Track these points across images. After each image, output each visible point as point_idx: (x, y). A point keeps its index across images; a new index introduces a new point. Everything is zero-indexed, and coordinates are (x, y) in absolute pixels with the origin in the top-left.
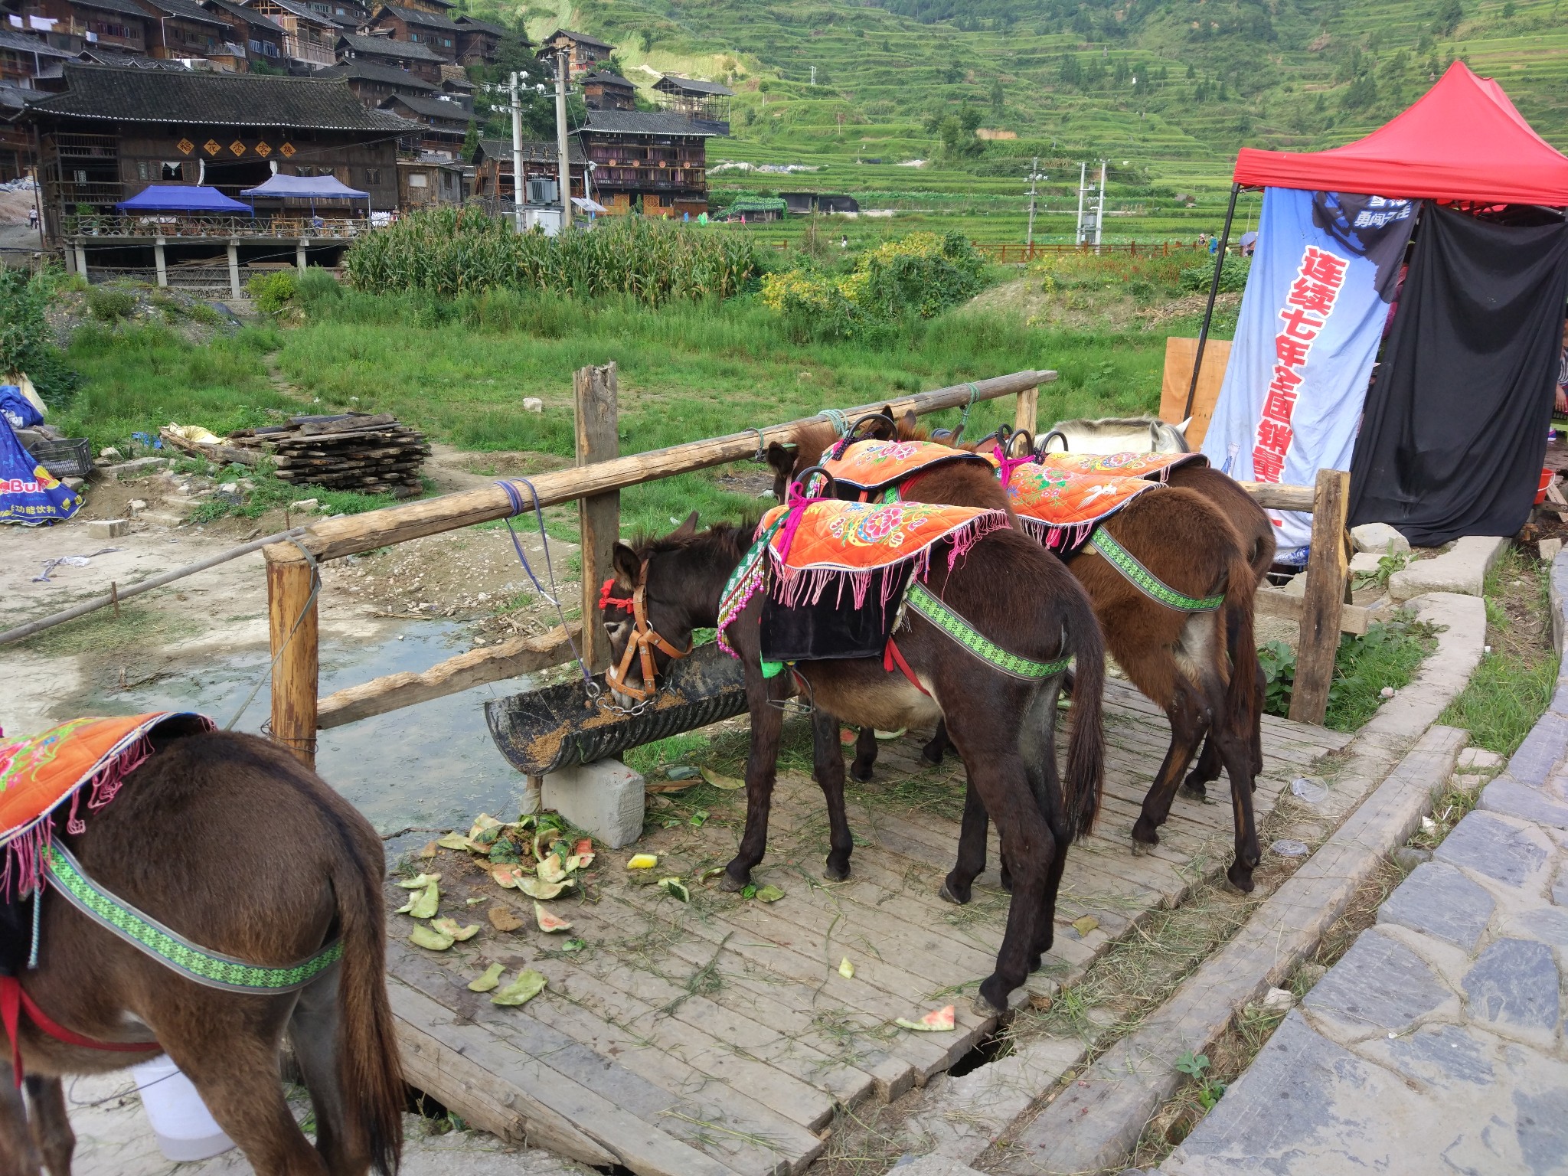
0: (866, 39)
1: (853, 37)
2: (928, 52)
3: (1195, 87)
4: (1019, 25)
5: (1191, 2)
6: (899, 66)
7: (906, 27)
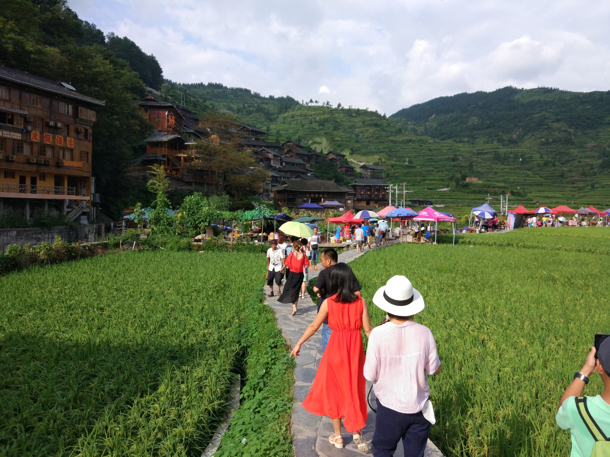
0: (423, 147)
1: (418, 147)
2: (445, 151)
3: (543, 162)
4: (477, 140)
5: (541, 132)
6: (435, 156)
7: (436, 143)
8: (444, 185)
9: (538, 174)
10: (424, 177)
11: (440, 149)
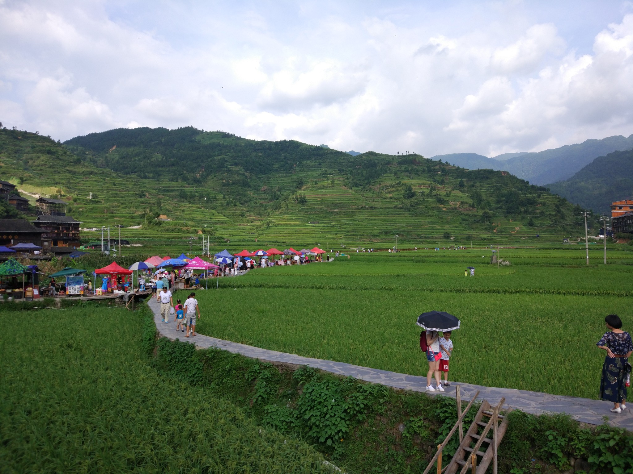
2: (130, 186)
3: (226, 202)
4: (162, 177)
5: (222, 173)
6: (120, 191)
7: (120, 176)
8: (134, 222)
9: (221, 213)
10: (112, 213)
11: (125, 184)
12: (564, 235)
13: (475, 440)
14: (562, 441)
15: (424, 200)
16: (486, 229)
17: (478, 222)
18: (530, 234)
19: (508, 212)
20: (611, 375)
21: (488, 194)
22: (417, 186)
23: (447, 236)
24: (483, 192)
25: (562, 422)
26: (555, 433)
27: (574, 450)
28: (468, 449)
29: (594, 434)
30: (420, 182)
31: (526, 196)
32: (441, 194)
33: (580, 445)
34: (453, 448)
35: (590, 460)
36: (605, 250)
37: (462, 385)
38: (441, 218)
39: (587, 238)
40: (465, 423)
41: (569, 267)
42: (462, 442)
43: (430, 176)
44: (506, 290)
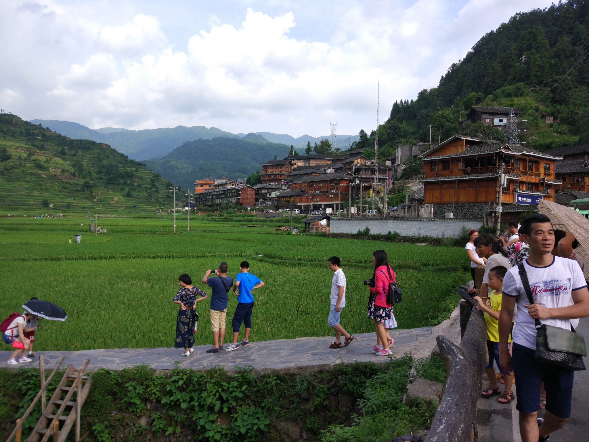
12: (157, 206)
13: (58, 406)
14: (140, 390)
15: (20, 164)
16: (87, 198)
17: (78, 191)
18: (128, 205)
19: (108, 183)
20: (183, 325)
21: (90, 164)
22: (12, 149)
23: (46, 204)
24: (85, 162)
25: (141, 372)
26: (134, 384)
27: (150, 395)
28: (51, 416)
29: (167, 378)
30: (17, 144)
31: (125, 169)
32: (40, 159)
33: (155, 389)
34: (35, 419)
35: (163, 401)
36: (189, 220)
37: (49, 353)
38: (40, 185)
39: (174, 209)
40: (49, 391)
41: (160, 234)
42: (45, 410)
43: (29, 140)
44: (102, 256)
